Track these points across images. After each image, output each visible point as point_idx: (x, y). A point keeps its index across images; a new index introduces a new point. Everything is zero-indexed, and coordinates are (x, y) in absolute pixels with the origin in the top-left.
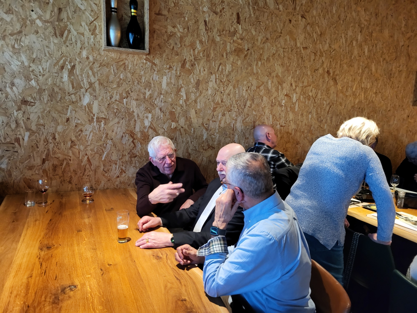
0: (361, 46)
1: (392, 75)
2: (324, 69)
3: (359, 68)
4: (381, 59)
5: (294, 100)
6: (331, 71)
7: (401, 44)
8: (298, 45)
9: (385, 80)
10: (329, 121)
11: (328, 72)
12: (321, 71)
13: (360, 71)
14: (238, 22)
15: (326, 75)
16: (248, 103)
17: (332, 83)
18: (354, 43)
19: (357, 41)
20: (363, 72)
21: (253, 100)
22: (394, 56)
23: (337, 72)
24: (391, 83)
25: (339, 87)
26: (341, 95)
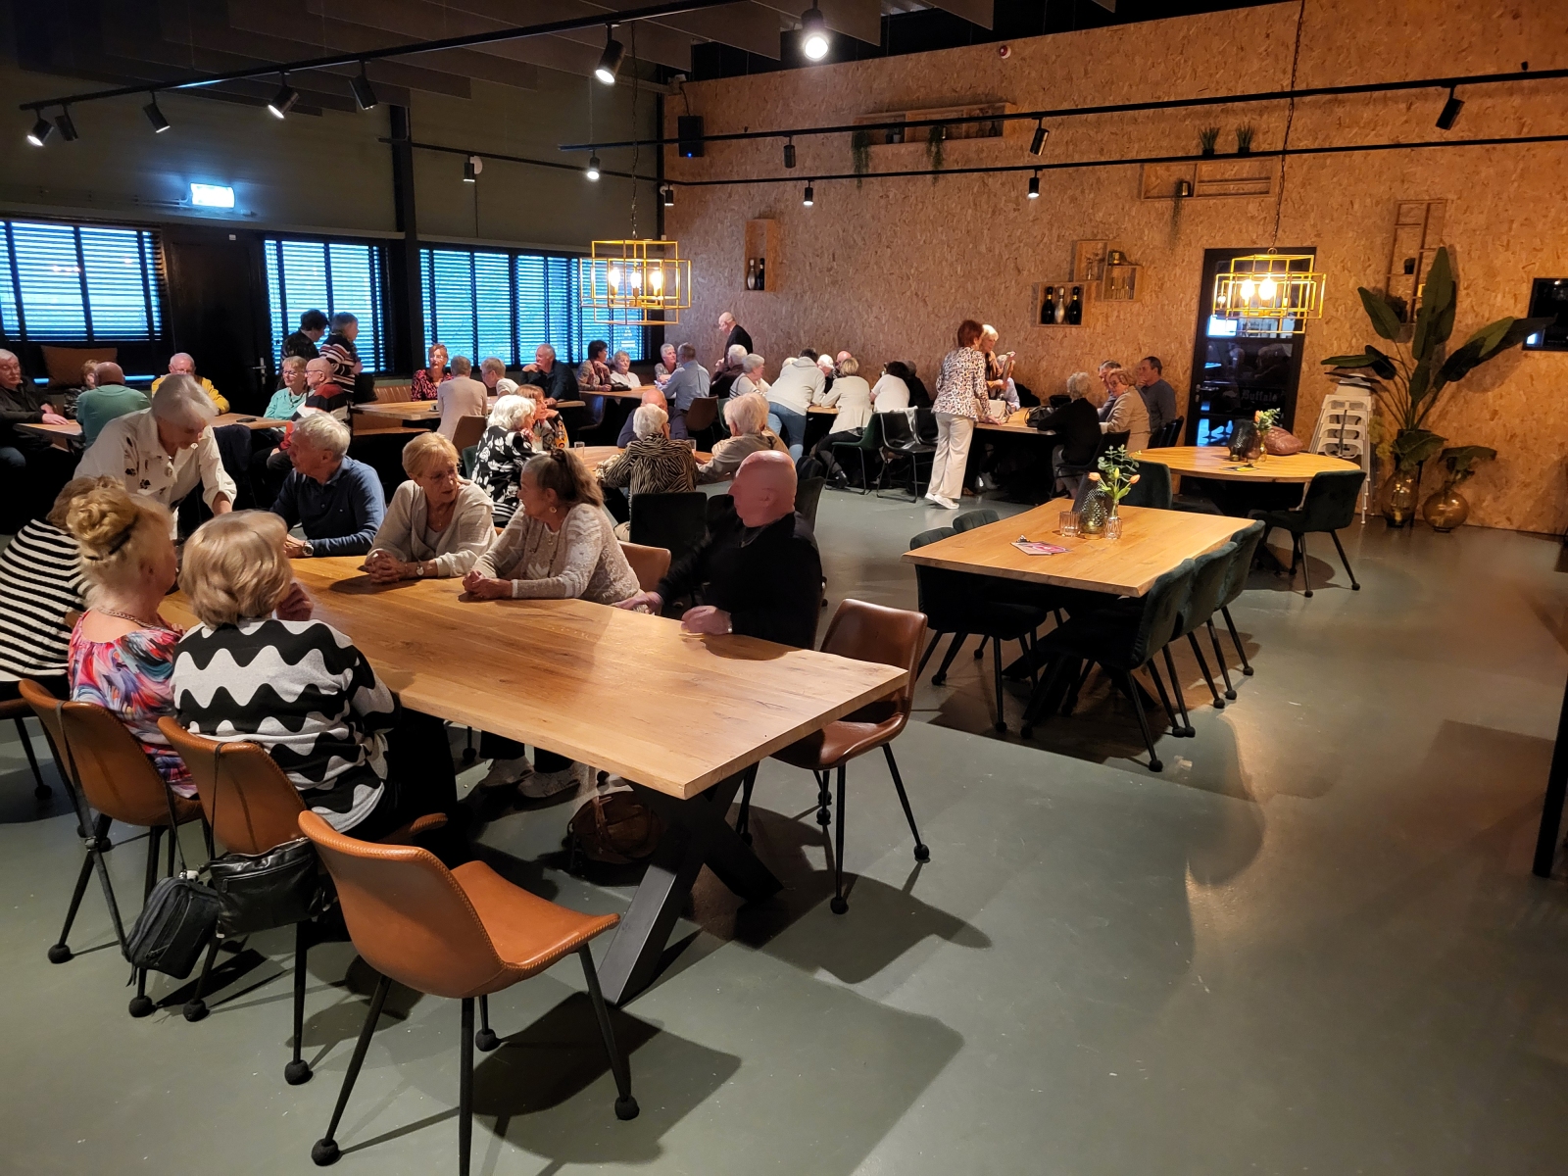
0: (951, 265)
1: (996, 293)
2: (912, 292)
3: (951, 288)
4: (979, 277)
5: (884, 322)
6: (919, 293)
7: (1005, 258)
8: (885, 271)
9: (986, 298)
10: (920, 342)
11: (916, 294)
12: (908, 293)
13: (953, 290)
14: (834, 260)
15: (914, 297)
16: (843, 325)
17: (921, 304)
18: (944, 263)
19: (947, 261)
20: (957, 291)
21: (847, 323)
22: (997, 272)
23: (927, 293)
24: (995, 302)
25: (930, 309)
26: (932, 316)
